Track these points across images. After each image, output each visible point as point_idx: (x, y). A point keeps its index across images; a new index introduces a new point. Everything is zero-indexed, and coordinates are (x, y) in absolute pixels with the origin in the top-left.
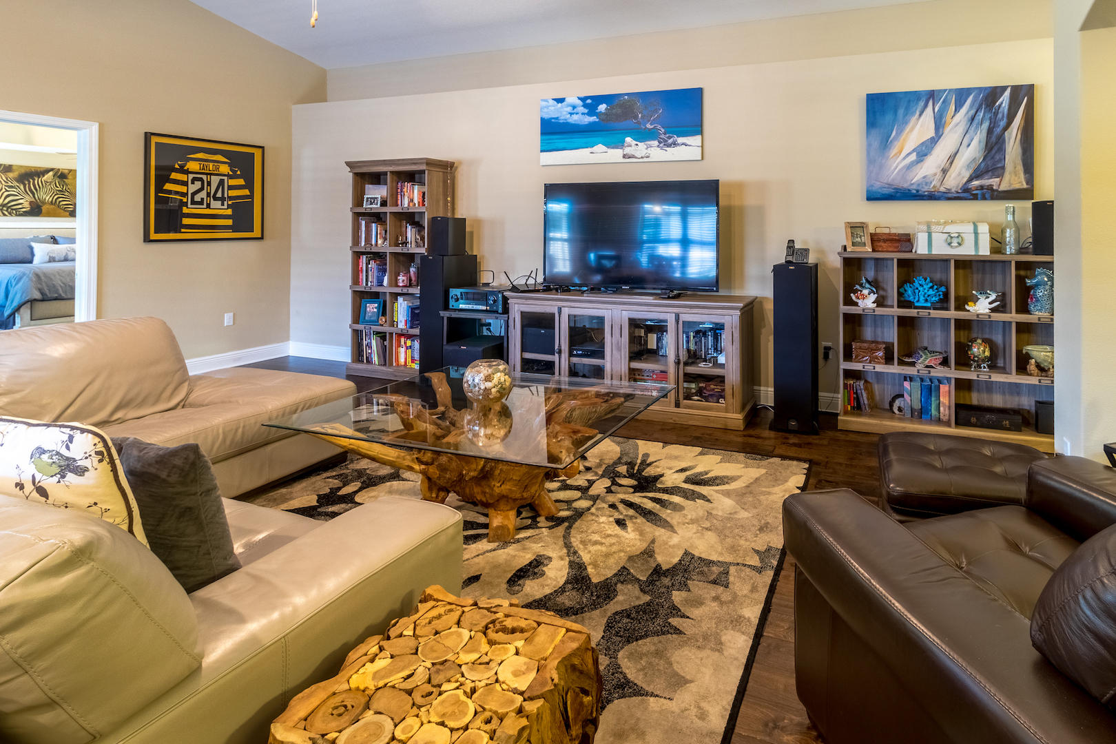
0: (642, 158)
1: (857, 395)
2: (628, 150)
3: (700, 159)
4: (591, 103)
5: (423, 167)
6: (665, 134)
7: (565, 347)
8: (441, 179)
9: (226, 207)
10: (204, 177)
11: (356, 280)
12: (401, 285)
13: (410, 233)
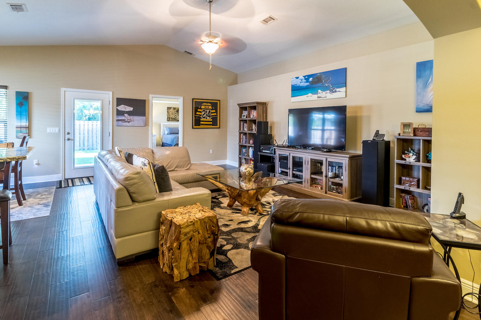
0: (324, 98)
1: (406, 201)
2: (319, 95)
3: (345, 97)
4: (307, 77)
5: (256, 105)
6: (332, 88)
7: (291, 167)
8: (262, 108)
9: (210, 118)
10: (205, 110)
11: (240, 142)
12: (251, 143)
13: (254, 127)
